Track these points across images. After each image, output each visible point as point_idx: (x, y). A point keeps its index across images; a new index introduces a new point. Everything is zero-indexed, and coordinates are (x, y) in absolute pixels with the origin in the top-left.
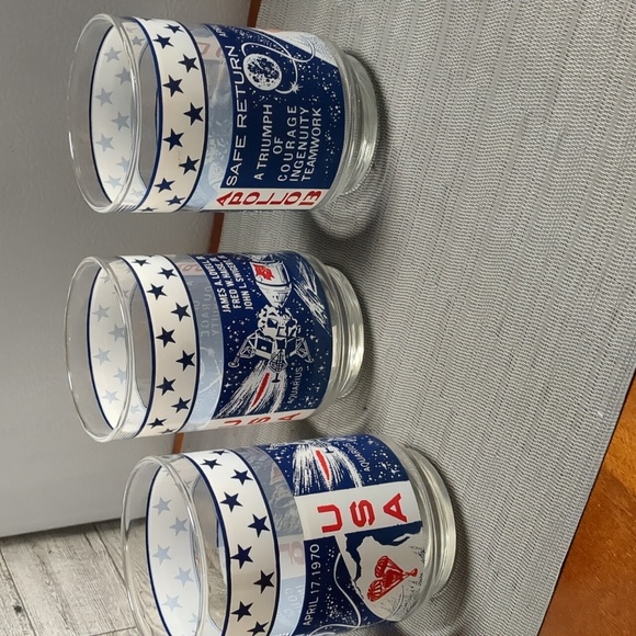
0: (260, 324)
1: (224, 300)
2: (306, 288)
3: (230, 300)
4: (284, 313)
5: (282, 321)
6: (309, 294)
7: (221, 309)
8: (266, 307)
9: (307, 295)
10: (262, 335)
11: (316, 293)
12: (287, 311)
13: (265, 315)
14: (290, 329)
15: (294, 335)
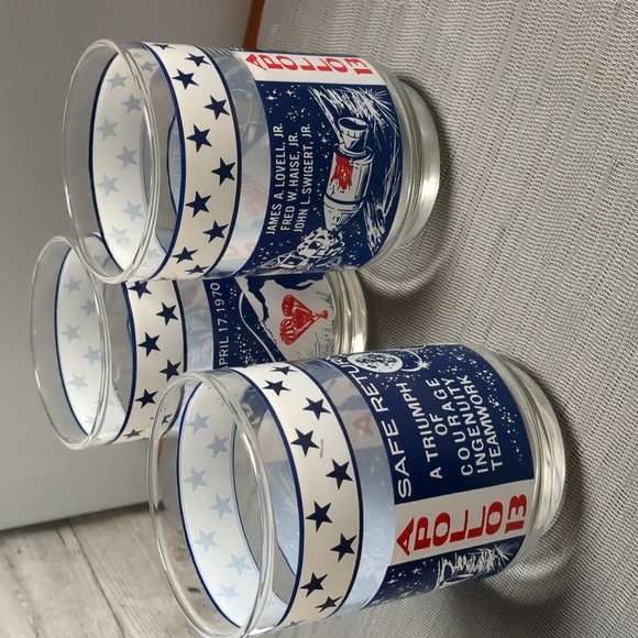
1: (274, 221)
2: (378, 207)
3: (281, 218)
4: (336, 236)
5: (327, 243)
6: (377, 216)
9: (373, 218)
11: (385, 215)
12: (340, 235)
13: (311, 239)
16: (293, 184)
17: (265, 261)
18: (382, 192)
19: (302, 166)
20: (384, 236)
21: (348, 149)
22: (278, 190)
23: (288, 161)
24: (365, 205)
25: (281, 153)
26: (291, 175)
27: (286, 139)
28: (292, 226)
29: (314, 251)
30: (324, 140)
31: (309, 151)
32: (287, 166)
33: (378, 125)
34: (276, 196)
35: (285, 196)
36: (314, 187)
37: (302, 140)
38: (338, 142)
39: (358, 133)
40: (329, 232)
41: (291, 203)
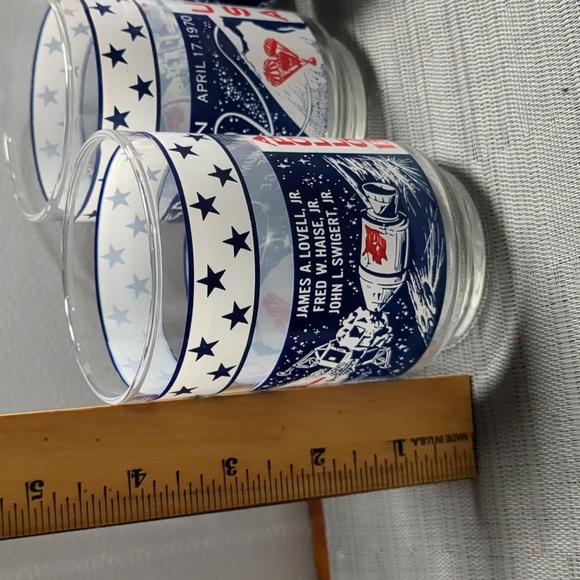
0: (340, 333)
1: (304, 299)
2: (424, 280)
3: (312, 297)
4: (379, 319)
5: (370, 328)
6: (424, 291)
7: (295, 311)
8: (359, 310)
9: (420, 293)
10: (336, 345)
11: (433, 290)
12: (384, 317)
13: (351, 322)
14: (378, 338)
15: (380, 346)
16: (321, 254)
17: (301, 357)
18: (425, 263)
19: (327, 234)
20: (436, 318)
21: (378, 214)
22: (304, 262)
23: (311, 228)
24: (408, 278)
25: (302, 220)
26: (317, 244)
27: (305, 205)
28: (326, 306)
29: (356, 340)
30: (349, 206)
31: (334, 217)
32: (310, 234)
33: (408, 190)
34: (302, 269)
35: (313, 268)
36: (345, 257)
37: (324, 206)
38: (365, 207)
39: (387, 198)
40: (371, 313)
41: (322, 277)
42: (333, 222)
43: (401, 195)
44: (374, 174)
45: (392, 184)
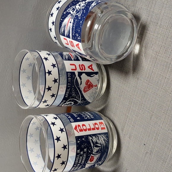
33: (104, 145)
37: (84, 152)
42: (85, 156)
43: (102, 147)
44: (98, 142)
45: (101, 144)
